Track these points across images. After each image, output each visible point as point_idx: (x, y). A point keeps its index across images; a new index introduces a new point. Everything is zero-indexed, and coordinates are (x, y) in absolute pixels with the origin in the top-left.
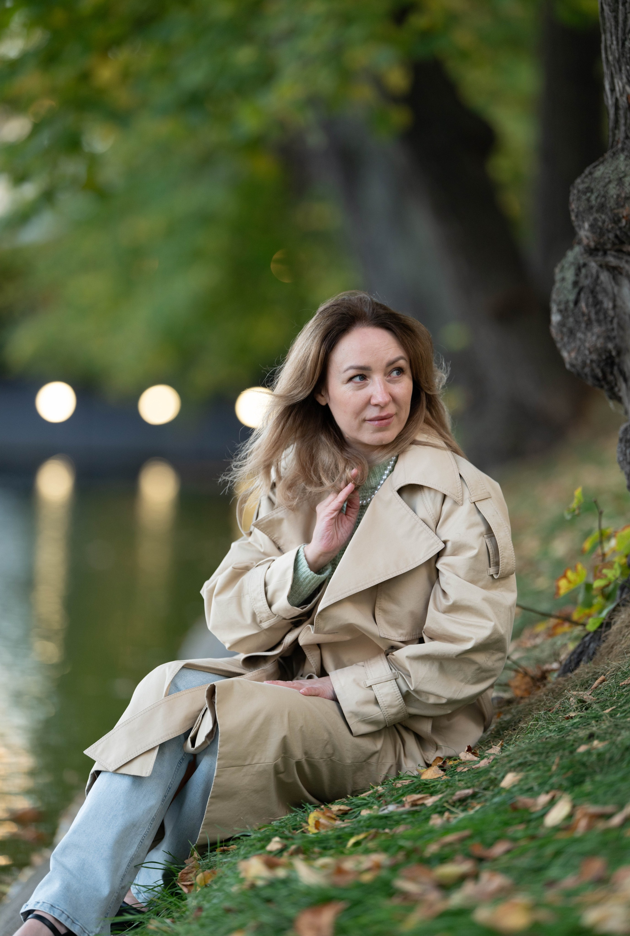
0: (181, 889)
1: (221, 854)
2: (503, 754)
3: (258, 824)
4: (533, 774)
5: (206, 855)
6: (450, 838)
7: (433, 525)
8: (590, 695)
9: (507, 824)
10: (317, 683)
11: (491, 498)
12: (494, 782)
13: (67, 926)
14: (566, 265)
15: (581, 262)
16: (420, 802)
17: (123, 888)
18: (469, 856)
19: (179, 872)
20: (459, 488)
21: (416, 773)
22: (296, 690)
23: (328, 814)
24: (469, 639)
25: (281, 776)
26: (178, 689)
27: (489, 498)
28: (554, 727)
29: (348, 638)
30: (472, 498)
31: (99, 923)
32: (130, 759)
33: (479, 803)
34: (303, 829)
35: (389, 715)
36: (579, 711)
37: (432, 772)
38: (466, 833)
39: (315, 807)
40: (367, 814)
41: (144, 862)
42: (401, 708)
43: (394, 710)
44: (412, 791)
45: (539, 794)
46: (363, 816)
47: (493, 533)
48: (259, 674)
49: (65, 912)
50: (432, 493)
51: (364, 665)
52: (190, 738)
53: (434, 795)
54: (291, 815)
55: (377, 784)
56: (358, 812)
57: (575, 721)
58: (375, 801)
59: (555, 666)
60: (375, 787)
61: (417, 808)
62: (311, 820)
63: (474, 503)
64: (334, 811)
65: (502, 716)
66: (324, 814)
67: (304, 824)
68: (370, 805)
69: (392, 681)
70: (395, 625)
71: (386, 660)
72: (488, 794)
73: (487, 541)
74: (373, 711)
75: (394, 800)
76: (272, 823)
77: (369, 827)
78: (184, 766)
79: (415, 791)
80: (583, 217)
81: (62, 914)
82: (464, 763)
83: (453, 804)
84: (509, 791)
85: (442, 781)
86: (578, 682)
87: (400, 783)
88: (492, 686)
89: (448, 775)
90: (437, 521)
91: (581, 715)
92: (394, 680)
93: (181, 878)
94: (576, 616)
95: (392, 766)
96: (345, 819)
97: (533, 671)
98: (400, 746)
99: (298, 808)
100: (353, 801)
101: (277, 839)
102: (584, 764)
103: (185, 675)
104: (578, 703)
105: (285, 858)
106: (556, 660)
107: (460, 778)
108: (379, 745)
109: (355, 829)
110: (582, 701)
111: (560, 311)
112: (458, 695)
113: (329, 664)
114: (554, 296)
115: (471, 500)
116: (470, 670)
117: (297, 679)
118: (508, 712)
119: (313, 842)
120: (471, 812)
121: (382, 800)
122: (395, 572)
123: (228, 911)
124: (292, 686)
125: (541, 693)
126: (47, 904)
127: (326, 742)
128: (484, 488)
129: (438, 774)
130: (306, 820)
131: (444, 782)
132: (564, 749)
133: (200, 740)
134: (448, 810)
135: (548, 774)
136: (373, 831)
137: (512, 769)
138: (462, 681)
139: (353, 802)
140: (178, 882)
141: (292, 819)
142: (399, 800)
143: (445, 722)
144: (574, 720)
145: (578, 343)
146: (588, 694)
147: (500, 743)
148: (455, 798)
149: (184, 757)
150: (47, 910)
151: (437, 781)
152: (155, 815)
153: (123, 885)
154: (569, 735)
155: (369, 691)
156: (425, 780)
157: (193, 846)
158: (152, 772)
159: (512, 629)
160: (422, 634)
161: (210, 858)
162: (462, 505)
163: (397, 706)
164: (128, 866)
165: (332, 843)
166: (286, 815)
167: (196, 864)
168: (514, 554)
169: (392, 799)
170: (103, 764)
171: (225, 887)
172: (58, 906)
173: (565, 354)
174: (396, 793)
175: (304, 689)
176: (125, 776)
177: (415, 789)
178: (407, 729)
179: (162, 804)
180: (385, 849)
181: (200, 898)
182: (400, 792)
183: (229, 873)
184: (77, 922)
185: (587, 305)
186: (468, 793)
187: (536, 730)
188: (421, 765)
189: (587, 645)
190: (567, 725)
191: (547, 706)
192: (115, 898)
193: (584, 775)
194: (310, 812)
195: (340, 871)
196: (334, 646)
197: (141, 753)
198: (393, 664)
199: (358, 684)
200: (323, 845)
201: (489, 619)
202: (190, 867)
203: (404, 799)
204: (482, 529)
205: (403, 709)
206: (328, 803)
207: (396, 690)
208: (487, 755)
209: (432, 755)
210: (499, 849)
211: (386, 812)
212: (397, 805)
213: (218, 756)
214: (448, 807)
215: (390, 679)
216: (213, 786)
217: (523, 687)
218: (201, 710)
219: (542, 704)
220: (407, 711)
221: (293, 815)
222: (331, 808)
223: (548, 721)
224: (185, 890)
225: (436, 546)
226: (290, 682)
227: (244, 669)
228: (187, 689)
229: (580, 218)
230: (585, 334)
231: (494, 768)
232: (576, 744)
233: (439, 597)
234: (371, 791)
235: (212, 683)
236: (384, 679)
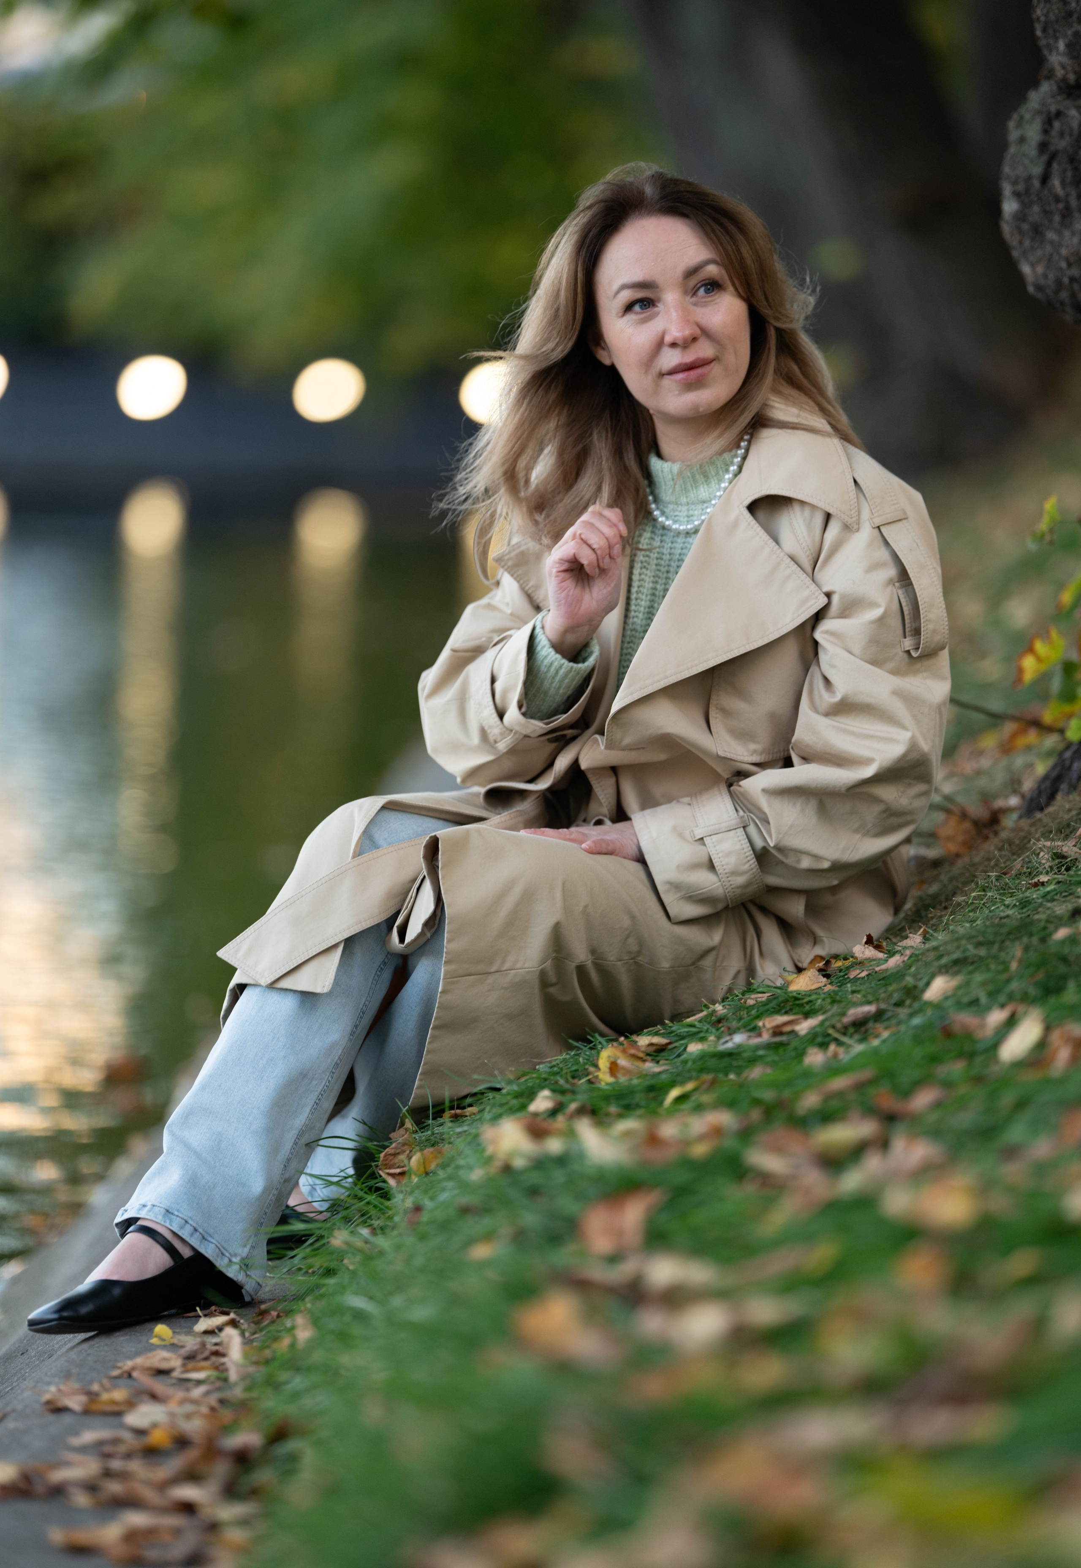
0: (384, 1181)
1: (452, 1121)
2: (927, 946)
3: (513, 1069)
4: (978, 977)
5: (425, 1124)
6: (839, 1083)
7: (807, 565)
8: (1075, 846)
9: (935, 1059)
10: (610, 832)
11: (906, 519)
12: (913, 993)
13: (193, 1244)
14: (1027, 116)
15: (1053, 108)
16: (787, 1029)
17: (287, 1181)
18: (871, 1111)
19: (381, 1152)
20: (852, 502)
21: (779, 982)
22: (575, 845)
23: (632, 1051)
24: (868, 761)
25: (552, 990)
26: (375, 846)
27: (904, 519)
28: (1013, 900)
29: (662, 756)
30: (874, 520)
31: (248, 1240)
32: (295, 965)
33: (886, 1028)
34: (590, 1077)
35: (732, 889)
36: (1055, 874)
37: (807, 979)
38: (866, 1074)
39: (612, 1040)
40: (698, 1050)
41: (323, 1137)
42: (753, 876)
43: (740, 880)
44: (772, 1010)
45: (988, 1009)
46: (691, 1054)
47: (910, 579)
48: (511, 819)
49: (190, 1222)
50: (807, 511)
51: (691, 802)
52: (397, 927)
53: (812, 1017)
54: (570, 1054)
55: (714, 1003)
56: (682, 1048)
57: (1049, 889)
58: (710, 1028)
59: (1014, 801)
60: (711, 1006)
61: (783, 1038)
62: (603, 1062)
63: (878, 527)
64: (642, 1046)
65: (925, 887)
66: (624, 1051)
67: (592, 1069)
68: (702, 1035)
69: (738, 830)
70: (743, 735)
71: (728, 794)
72: (903, 1012)
73: (900, 592)
74: (705, 881)
75: (745, 1026)
76: (537, 1067)
77: (702, 1070)
78: (387, 976)
79: (779, 1009)
80: (1055, 31)
81: (185, 1225)
82: (861, 963)
83: (842, 1030)
84: (937, 1006)
85: (824, 993)
86: (1054, 826)
87: (753, 999)
88: (908, 841)
89: (834, 984)
90: (815, 559)
91: (1059, 878)
92: (742, 829)
93: (385, 1163)
94: (1048, 716)
95: (738, 972)
96: (661, 1060)
97: (977, 810)
98: (753, 941)
99: (580, 1043)
100: (673, 1029)
101: (546, 1093)
102: (1064, 959)
103: (388, 821)
104: (1053, 859)
105: (560, 1121)
106: (1015, 792)
107: (854, 988)
108: (717, 936)
109: (678, 1075)
110: (1060, 856)
111: (1017, 195)
112: (851, 853)
113: (631, 800)
114: (1007, 169)
115: (873, 523)
116: (871, 813)
117: (577, 826)
118: (936, 878)
119: (608, 1098)
120: (876, 1042)
121: (723, 1026)
122: (744, 645)
123: (465, 1211)
124: (568, 837)
125: (990, 847)
126: (159, 1208)
127: (627, 933)
128: (895, 502)
129: (817, 983)
130: (595, 1061)
131: (826, 995)
132: (1031, 935)
133: (414, 930)
134: (836, 1040)
135: (1004, 977)
136: (707, 1077)
137: (945, 970)
138: (856, 831)
139: (673, 1032)
140: (380, 1169)
141: (572, 1060)
142: (753, 1025)
143: (829, 899)
144: (1047, 887)
145: (1048, 248)
146: (1071, 845)
147: (922, 930)
148: (846, 1020)
149: (386, 960)
150: (159, 1219)
151: (816, 993)
152: (339, 1058)
153: (287, 1176)
154: (1038, 913)
155: (699, 847)
156: (795, 991)
157: (404, 1110)
158: (333, 985)
159: (942, 743)
160: (788, 750)
161: (434, 1129)
162: (858, 530)
163: (747, 872)
164: (295, 1143)
165: (639, 1098)
166: (561, 1053)
167: (410, 1139)
168: (945, 615)
169: (740, 1024)
170: (250, 973)
171: (462, 1173)
172: (178, 1211)
173: (1026, 269)
174: (747, 1014)
175: (588, 843)
176: (288, 993)
177: (778, 1008)
178: (765, 910)
179: (350, 1040)
180: (730, 1104)
181: (417, 1193)
182: (754, 1012)
183: (468, 1151)
184: (210, 1239)
185: (1063, 184)
186: (869, 1012)
187: (983, 906)
188: (788, 969)
189: (1067, 763)
190: (1034, 896)
191: (1001, 867)
192: (273, 1198)
193: (1064, 978)
194: (602, 1048)
195: (653, 1140)
196: (639, 771)
197: (314, 954)
198: (740, 802)
199: (681, 836)
200: (625, 1102)
201: (903, 727)
202: (399, 1143)
203: (760, 1024)
204: (891, 572)
205: (756, 878)
206: (631, 1034)
207: (744, 846)
208: (900, 948)
209: (807, 953)
210: (923, 1100)
211: (730, 1045)
212: (748, 1034)
213: (445, 957)
214: (836, 1035)
215: (734, 828)
216: (437, 1008)
217: (960, 838)
218: (415, 880)
219: (992, 863)
220: (762, 882)
221: (573, 1053)
222: (637, 1042)
223: (1002, 892)
224: (392, 1182)
225: (814, 601)
226: (565, 830)
227: (487, 810)
228: (390, 844)
229: (1051, 32)
230: (1059, 233)
231: (913, 969)
232: (1051, 927)
233: (818, 689)
234: (704, 1013)
235: (433, 834)
236: (724, 826)
